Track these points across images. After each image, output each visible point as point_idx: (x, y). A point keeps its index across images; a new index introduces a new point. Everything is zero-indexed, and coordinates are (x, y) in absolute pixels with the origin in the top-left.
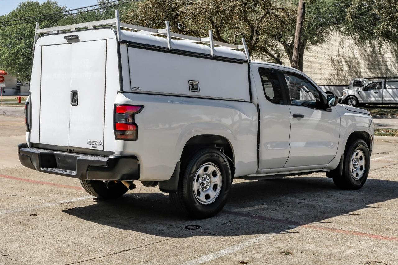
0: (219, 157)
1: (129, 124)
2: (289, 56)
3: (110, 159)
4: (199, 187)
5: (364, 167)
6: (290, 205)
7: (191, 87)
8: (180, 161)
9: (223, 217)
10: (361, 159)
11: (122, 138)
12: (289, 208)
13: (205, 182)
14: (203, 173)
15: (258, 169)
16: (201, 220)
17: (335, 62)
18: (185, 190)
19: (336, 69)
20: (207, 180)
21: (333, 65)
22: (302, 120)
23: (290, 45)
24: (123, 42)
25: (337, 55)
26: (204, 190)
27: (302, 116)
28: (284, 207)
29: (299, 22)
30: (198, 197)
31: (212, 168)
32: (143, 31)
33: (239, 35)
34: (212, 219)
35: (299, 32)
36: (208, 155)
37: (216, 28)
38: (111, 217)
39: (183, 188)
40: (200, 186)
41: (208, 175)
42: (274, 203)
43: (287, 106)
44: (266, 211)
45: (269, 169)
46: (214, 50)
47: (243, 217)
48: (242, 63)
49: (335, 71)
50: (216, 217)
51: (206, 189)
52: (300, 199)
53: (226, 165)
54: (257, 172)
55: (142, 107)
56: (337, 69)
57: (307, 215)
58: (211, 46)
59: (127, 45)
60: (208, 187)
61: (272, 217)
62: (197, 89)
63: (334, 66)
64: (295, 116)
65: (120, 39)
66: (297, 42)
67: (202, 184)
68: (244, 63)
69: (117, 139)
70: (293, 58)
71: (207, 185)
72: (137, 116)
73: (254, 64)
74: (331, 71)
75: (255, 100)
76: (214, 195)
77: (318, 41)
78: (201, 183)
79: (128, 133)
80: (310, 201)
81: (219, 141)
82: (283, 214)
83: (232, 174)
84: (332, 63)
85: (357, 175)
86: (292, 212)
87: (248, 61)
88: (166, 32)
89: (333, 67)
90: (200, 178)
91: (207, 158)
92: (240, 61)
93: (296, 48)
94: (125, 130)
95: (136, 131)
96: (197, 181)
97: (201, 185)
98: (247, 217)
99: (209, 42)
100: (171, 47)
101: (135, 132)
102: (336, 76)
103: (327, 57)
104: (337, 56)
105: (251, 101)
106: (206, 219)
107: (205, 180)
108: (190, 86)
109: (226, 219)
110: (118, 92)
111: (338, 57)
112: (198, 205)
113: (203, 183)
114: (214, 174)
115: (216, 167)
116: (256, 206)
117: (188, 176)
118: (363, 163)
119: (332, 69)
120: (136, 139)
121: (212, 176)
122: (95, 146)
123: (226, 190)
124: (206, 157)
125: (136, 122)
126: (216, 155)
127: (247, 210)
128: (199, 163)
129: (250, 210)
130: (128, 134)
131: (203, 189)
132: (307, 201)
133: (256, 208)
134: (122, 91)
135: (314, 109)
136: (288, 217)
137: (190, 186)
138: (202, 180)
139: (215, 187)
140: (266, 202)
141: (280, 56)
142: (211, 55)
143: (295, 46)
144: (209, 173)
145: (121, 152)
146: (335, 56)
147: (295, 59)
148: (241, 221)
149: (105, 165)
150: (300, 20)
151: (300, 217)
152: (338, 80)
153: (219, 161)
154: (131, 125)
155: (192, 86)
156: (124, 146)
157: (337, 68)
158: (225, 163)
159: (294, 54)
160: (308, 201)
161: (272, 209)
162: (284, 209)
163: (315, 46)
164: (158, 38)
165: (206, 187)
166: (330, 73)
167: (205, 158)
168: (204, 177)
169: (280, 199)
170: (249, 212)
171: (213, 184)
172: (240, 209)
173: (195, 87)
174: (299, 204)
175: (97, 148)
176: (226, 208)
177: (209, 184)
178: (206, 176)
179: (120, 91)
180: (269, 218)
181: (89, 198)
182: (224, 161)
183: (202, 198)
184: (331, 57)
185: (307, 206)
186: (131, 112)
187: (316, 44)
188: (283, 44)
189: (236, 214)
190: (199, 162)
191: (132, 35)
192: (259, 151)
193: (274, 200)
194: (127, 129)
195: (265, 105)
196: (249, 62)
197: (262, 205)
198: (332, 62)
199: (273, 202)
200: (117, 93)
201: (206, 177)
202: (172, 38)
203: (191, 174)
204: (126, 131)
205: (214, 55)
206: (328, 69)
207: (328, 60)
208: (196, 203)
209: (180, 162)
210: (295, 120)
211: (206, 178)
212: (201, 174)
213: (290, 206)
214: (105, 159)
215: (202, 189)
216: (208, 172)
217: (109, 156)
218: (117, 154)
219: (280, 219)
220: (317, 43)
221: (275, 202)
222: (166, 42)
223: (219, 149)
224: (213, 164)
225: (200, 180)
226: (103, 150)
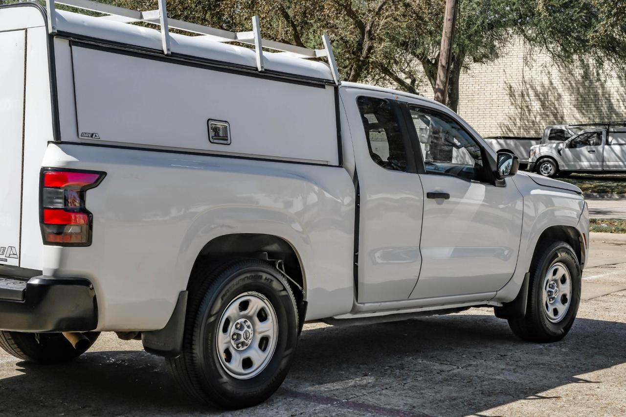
0: (272, 281)
1: (73, 211)
2: (431, 83)
3: (30, 286)
4: (230, 342)
5: (568, 297)
6: (421, 376)
7: (212, 134)
8: (187, 290)
9: (280, 404)
10: (563, 280)
11: (58, 240)
12: (417, 384)
13: (242, 333)
14: (238, 315)
15: (356, 303)
16: (232, 413)
17: (517, 96)
18: (198, 350)
19: (518, 107)
20: (246, 328)
21: (512, 100)
22: (445, 204)
23: (433, 62)
24: (61, 34)
25: (520, 82)
26: (241, 349)
27: (445, 196)
28: (409, 380)
29: (449, 17)
30: (227, 364)
31: (257, 303)
32: (114, 15)
33: (337, 40)
34: (257, 408)
35: (448, 36)
36: (247, 277)
37: (294, 26)
39: (193, 347)
40: (232, 342)
41: (250, 318)
42: (389, 372)
43: (416, 175)
44: (370, 391)
45: (379, 304)
46: (262, 58)
47: (321, 405)
48: (323, 87)
49: (517, 112)
50: (265, 405)
51: (245, 347)
52: (441, 363)
53: (287, 297)
54: (354, 310)
55: (102, 175)
56: (521, 108)
57: (455, 399)
58: (257, 50)
59: (70, 41)
60: (249, 342)
61: (382, 406)
62: (225, 138)
63: (515, 102)
64: (431, 195)
65: (53, 28)
66: (444, 54)
67: (235, 337)
68: (326, 86)
69: (46, 242)
70: (438, 85)
71: (246, 338)
72: (90, 194)
73: (347, 90)
74: (510, 112)
75: (350, 162)
76: (260, 359)
77: (485, 56)
78: (234, 334)
79: (71, 229)
80: (462, 368)
81: (274, 247)
82: (404, 398)
83: (299, 314)
84: (511, 96)
85: (556, 312)
86: (423, 392)
87: (335, 83)
89: (512, 104)
90: (231, 324)
91: (247, 282)
92: (317, 82)
93: (443, 67)
94: (64, 224)
95: (88, 226)
96: (225, 330)
97: (233, 339)
98: (329, 405)
99: (253, 41)
100: (168, 50)
101: (85, 227)
102: (518, 120)
103: (502, 85)
104: (521, 84)
105: (341, 164)
106: (244, 411)
107: (241, 328)
108: (211, 131)
109: (287, 410)
110: (49, 142)
111: (521, 86)
112: (225, 381)
113: (239, 335)
114: (262, 316)
115: (265, 301)
116: (351, 379)
117: (204, 321)
118: (566, 289)
119: (511, 107)
120: (88, 242)
121: (256, 319)
122: (3, 257)
123: (287, 349)
124: (244, 279)
125: (89, 206)
126: (264, 276)
127: (332, 388)
128: (228, 294)
129: (337, 389)
130: (71, 233)
131: (238, 347)
132: (455, 367)
133: (351, 383)
134: (58, 140)
135: (470, 181)
136: (415, 405)
137: (209, 342)
138: (237, 328)
139: (264, 342)
140: (372, 370)
142: (257, 68)
143: (441, 63)
144: (250, 314)
145: (55, 272)
146: (518, 84)
147: (441, 87)
148: (316, 413)
149: (19, 299)
150: (451, 13)
151: (440, 404)
152: (522, 128)
153: (272, 288)
154: (77, 213)
155: (216, 133)
156: (62, 259)
157: (520, 105)
158: (284, 293)
159: (440, 76)
160: (458, 368)
161: (383, 386)
162: (406, 387)
163: (480, 64)
164: (142, 30)
165: (243, 344)
166: (508, 114)
167: (241, 284)
168: (239, 321)
169: (402, 364)
170: (334, 392)
171: (258, 337)
172: (317, 386)
173: (221, 134)
174: (438, 373)
175: (6, 260)
176: (288, 384)
177: (251, 336)
178: (243, 320)
179: (53, 140)
180: (375, 407)
181: (8, 363)
182: (282, 289)
183: (236, 365)
184: (510, 85)
185: (455, 378)
186: (74, 185)
187: (481, 62)
188: (420, 59)
189: (307, 397)
190: (228, 290)
191: (84, 22)
192: (357, 266)
193: (390, 365)
194: (68, 221)
195: (370, 171)
196: (337, 84)
197: (363, 378)
198: (512, 94)
199: (386, 370)
200: (47, 143)
201: (245, 322)
202: (172, 30)
203: (210, 316)
204: (66, 225)
205: (262, 67)
206: (504, 107)
207: (504, 91)
208: (221, 377)
209: (187, 292)
210: (432, 204)
211: (243, 324)
212: (232, 317)
213: (421, 378)
214: (20, 286)
215: (235, 346)
216: (250, 312)
217: (26, 279)
218: (47, 274)
219: (396, 408)
220: (484, 60)
221: (391, 371)
222: (159, 38)
223: (273, 265)
224: (260, 295)
225: (232, 329)
226: (18, 265)
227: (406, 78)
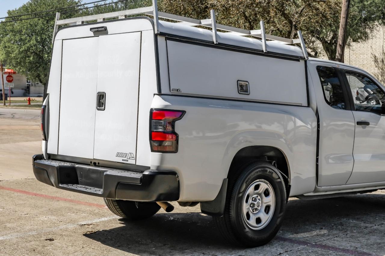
0: (272, 173)
1: (168, 133)
2: (327, 54)
3: (144, 175)
4: (249, 208)
6: (355, 230)
7: (239, 89)
8: (227, 178)
9: (277, 245)
11: (159, 150)
12: (354, 234)
13: (256, 203)
14: (254, 192)
15: (317, 186)
16: (251, 249)
17: (379, 62)
18: (233, 213)
19: (380, 68)
20: (258, 200)
21: (376, 64)
22: (368, 128)
23: (329, 42)
24: (162, 34)
25: (381, 53)
26: (255, 212)
27: (367, 124)
28: (348, 232)
29: (344, 16)
30: (248, 221)
31: (264, 186)
32: (184, 22)
33: (275, 31)
34: (264, 247)
35: (343, 27)
36: (259, 171)
38: (142, 244)
39: (230, 211)
40: (250, 208)
41: (260, 194)
42: (335, 227)
43: (350, 112)
44: (327, 238)
45: (329, 187)
46: (266, 45)
47: (301, 246)
48: (298, 61)
49: (379, 71)
50: (268, 245)
51: (257, 211)
52: (364, 223)
53: (281, 182)
54: (316, 191)
55: (183, 113)
56: (382, 69)
57: (380, 244)
58: (263, 40)
59: (166, 38)
60: (259, 208)
61: (337, 247)
62: (246, 91)
63: (378, 65)
64: (359, 123)
65: (158, 31)
66: (341, 38)
67: (252, 205)
68: (300, 60)
69: (152, 150)
70: (337, 56)
71: (258, 206)
72: (177, 123)
73: (311, 62)
74: (375, 71)
75: (314, 104)
76: (266, 218)
77: (360, 38)
78: (251, 204)
79: (167, 143)
80: (378, 225)
81: (271, 154)
82: (349, 242)
83: (287, 193)
84: (375, 62)
86: (359, 239)
87: (305, 58)
88: (210, 23)
89: (376, 67)
90: (250, 198)
91: (259, 173)
92: (295, 58)
93: (340, 45)
94: (163, 140)
95: (176, 141)
96: (247, 201)
97: (251, 207)
98: (306, 246)
99: (260, 35)
100: (217, 41)
101: (175, 142)
102: (380, 76)
103: (370, 55)
104: (382, 55)
105: (309, 105)
106: (257, 248)
107: (255, 200)
108: (239, 87)
109: (282, 248)
110: (154, 94)
111: (382, 56)
112: (247, 231)
113: (254, 204)
114: (267, 193)
115: (268, 185)
116: (314, 231)
117: (236, 196)
119: (376, 68)
120: (176, 151)
121: (263, 195)
122: (126, 159)
123: (280, 212)
124: (257, 172)
125: (177, 131)
126: (269, 170)
127: (305, 236)
128: (249, 180)
129: (308, 237)
130: (167, 145)
131: (253, 211)
132: (374, 225)
133: (315, 233)
134: (160, 93)
135: (380, 115)
136: (357, 246)
137: (239, 208)
138: (253, 200)
139: (267, 209)
140: (324, 226)
141: (318, 54)
142: (263, 51)
143: (339, 43)
144: (260, 192)
145: (158, 167)
146: (380, 55)
147: (339, 57)
148: (299, 251)
149: (138, 183)
150: (345, 13)
151: (372, 246)
152: (382, 81)
153: (273, 178)
154: (170, 134)
155: (241, 88)
156: (162, 160)
157: (381, 67)
158: (279, 180)
159: (338, 51)
160: (376, 225)
161: (334, 235)
162: (348, 236)
163: (356, 43)
164: (201, 30)
165: (256, 209)
166: (373, 73)
167: (256, 175)
168: (254, 196)
169: (341, 223)
170: (306, 239)
171: (264, 205)
172: (295, 235)
173: (244, 89)
174: (365, 228)
175: (128, 161)
176: (280, 233)
177: (261, 204)
178: (256, 195)
179: (157, 93)
180: (333, 247)
181: (113, 219)
182: (278, 177)
183: (252, 222)
184: (375, 55)
185: (376, 231)
186: (170, 118)
187: (357, 41)
188: (321, 41)
189: (291, 241)
190: (249, 179)
191: (172, 27)
192: (318, 165)
193: (334, 223)
194: (165, 139)
195: (325, 109)
196: (306, 59)
197: (321, 230)
198: (376, 61)
199: (333, 226)
200: (153, 95)
201: (257, 196)
202: (220, 31)
203: (239, 193)
204: (163, 141)
205: (266, 50)
206: (371, 69)
207: (371, 59)
208: (245, 229)
209: (228, 179)
210: (359, 128)
211: (256, 198)
212: (251, 194)
213: (355, 231)
214: (139, 176)
215: (252, 211)
216: (260, 191)
217: (142, 172)
218: (153, 168)
219: (346, 248)
220: (359, 40)
221: (336, 227)
222: (212, 35)
223: (271, 163)
224: (266, 181)
225: (250, 201)
226: (135, 164)
227: (311, 52)
